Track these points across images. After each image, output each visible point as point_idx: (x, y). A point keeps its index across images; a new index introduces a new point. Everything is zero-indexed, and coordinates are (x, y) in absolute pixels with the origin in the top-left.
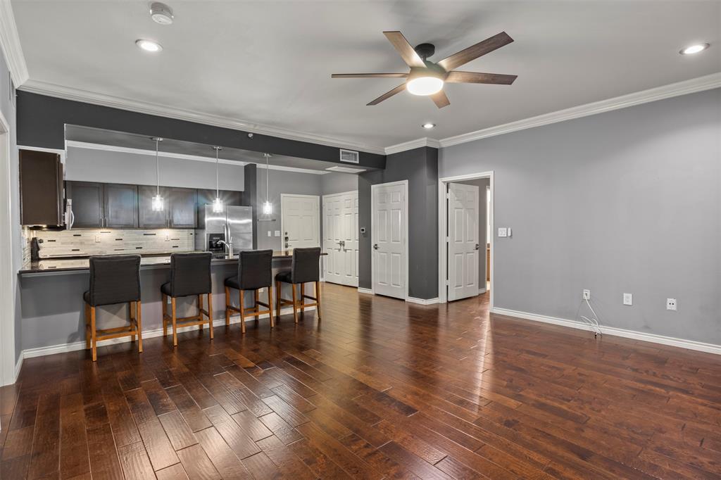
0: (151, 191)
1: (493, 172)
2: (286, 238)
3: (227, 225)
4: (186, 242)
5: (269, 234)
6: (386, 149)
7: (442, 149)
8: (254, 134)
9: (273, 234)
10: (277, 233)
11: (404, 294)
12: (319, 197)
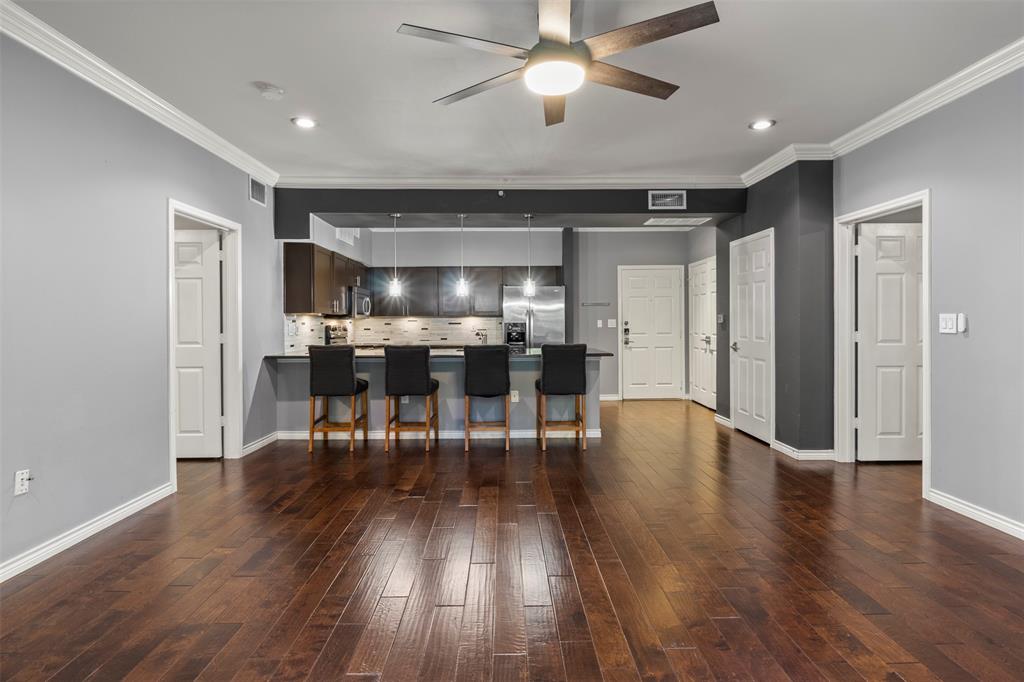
0: (454, 273)
1: (927, 191)
2: (627, 330)
3: (530, 313)
4: (495, 332)
5: (600, 324)
6: (743, 176)
7: (839, 159)
8: (505, 191)
9: (605, 323)
10: (611, 323)
11: (768, 434)
12: (683, 267)
